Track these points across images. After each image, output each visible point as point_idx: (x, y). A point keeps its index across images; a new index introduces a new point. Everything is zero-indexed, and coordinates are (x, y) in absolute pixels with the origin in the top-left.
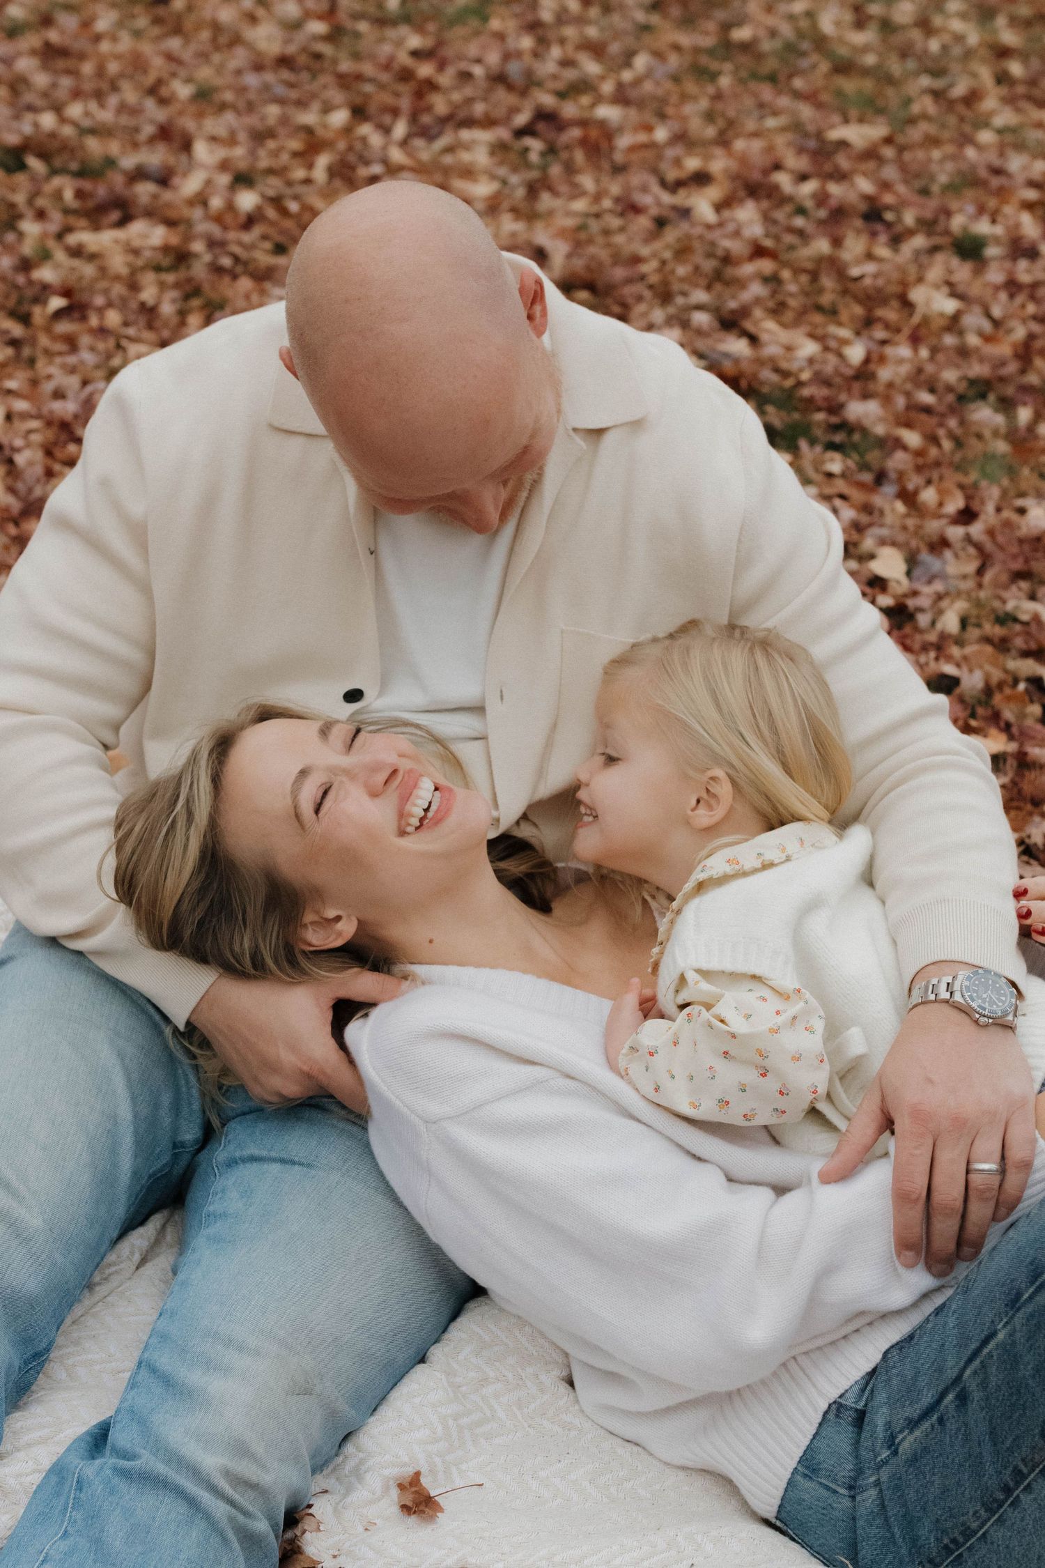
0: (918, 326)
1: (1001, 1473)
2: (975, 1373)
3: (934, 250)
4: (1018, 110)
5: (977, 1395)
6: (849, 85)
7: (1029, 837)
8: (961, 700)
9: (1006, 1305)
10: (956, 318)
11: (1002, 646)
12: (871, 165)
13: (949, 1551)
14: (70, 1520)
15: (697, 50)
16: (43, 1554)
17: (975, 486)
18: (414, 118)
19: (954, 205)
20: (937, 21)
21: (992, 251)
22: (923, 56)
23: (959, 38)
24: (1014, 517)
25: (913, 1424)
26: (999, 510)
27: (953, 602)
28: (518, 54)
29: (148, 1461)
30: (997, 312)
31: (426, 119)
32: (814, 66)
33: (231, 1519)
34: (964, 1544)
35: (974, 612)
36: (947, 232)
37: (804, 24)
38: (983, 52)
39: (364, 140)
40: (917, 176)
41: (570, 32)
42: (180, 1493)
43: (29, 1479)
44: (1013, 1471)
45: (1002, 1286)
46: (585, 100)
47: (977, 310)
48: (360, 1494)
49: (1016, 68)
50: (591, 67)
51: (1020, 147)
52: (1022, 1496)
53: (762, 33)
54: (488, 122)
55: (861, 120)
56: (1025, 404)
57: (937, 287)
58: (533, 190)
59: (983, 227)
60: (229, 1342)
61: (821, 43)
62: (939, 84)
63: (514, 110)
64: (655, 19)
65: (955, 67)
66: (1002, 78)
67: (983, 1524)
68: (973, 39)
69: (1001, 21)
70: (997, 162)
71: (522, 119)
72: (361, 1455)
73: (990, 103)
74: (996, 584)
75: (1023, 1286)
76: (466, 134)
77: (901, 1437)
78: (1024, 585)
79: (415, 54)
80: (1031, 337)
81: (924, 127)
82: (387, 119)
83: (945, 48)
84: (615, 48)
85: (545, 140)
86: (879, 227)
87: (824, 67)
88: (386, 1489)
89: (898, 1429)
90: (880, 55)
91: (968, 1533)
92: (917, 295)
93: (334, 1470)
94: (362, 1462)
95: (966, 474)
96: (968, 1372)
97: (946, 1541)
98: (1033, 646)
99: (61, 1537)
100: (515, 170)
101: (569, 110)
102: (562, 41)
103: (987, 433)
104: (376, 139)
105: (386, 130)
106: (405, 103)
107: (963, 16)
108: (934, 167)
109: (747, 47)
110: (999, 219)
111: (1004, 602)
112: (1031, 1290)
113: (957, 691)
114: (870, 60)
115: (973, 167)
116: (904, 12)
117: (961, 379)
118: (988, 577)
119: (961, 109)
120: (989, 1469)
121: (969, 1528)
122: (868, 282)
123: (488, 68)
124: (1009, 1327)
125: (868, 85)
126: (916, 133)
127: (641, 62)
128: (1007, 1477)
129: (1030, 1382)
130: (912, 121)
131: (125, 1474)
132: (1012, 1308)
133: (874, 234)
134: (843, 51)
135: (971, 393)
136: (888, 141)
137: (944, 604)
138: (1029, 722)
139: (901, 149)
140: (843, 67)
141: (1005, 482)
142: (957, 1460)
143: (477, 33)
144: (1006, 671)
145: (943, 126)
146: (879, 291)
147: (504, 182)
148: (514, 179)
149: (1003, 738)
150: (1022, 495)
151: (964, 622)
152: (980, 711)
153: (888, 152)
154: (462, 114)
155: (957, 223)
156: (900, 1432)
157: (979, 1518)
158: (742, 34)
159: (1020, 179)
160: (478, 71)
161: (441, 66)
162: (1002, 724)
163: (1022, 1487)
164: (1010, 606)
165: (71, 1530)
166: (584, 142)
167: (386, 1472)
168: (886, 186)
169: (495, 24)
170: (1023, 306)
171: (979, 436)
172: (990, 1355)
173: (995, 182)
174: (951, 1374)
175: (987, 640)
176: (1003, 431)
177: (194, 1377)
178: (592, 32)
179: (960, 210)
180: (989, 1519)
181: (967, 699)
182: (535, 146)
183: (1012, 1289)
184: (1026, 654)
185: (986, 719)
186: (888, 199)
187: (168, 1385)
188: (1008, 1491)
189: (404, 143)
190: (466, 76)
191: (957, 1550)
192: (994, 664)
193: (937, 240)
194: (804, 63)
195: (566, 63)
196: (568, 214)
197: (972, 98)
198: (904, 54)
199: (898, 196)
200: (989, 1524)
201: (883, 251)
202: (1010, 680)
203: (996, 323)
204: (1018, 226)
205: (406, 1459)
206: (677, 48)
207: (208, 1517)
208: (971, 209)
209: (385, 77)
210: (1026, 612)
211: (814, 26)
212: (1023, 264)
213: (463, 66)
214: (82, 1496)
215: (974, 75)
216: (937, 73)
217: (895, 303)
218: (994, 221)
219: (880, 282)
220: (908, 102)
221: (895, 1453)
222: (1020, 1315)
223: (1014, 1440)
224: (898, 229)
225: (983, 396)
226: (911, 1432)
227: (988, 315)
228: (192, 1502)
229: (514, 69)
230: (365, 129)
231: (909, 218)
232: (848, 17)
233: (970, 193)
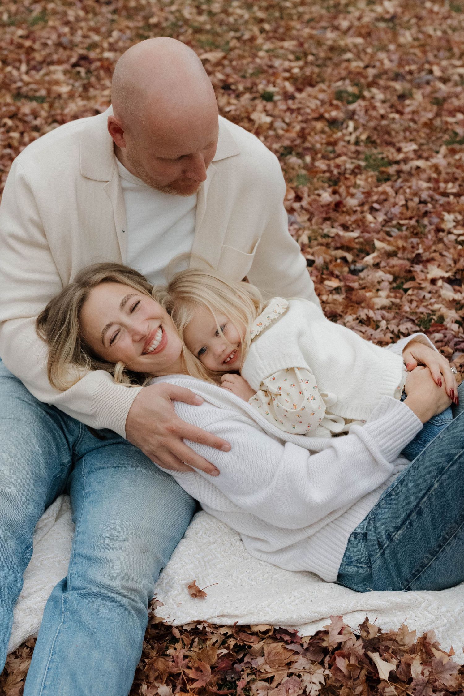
0: (258, 128)
1: (437, 540)
2: (425, 502)
3: (254, 99)
4: (272, 43)
5: (426, 511)
6: (203, 37)
7: (360, 316)
8: (316, 268)
9: (437, 474)
10: (272, 124)
11: (327, 245)
12: (220, 68)
13: (414, 575)
14: (64, 616)
15: (138, 28)
16: (58, 630)
17: (297, 187)
18: (28, 63)
19: (258, 81)
20: (231, 10)
21: (277, 98)
22: (228, 24)
23: (242, 16)
24: (317, 198)
25: (398, 528)
26: (309, 196)
27: (304, 232)
28: (65, 35)
29: (91, 588)
30: (287, 120)
31: (33, 63)
32: (186, 31)
33: (130, 604)
34: (422, 570)
35: (313, 235)
36: (257, 92)
37: (177, 14)
38: (251, 21)
39: (10, 73)
40: (240, 71)
41: (83, 24)
42: (107, 598)
43: (40, 604)
44: (443, 538)
45: (434, 466)
46: (98, 51)
47: (279, 120)
48: (173, 593)
49: (267, 27)
50: (96, 38)
51: (277, 57)
52: (446, 548)
53: (162, 20)
54: (60, 62)
55: (211, 51)
56: (307, 155)
57: (261, 112)
58: (86, 88)
59: (271, 89)
60: (111, 538)
61: (186, 22)
62: (238, 34)
63: (69, 57)
64: (116, 17)
65: (242, 28)
66: (262, 31)
67: (430, 561)
68: (247, 16)
69: (256, 8)
70: (269, 63)
71: (74, 60)
72: (169, 577)
73: (260, 41)
74: (317, 223)
75: (445, 464)
76: (52, 68)
77: (394, 534)
78: (328, 223)
79: (21, 37)
80: (303, 129)
81: (237, 52)
82: (17, 64)
83: (235, 20)
84: (103, 29)
85: (85, 68)
86: (230, 92)
87: (190, 31)
88: (182, 589)
89: (392, 532)
90: (212, 25)
91: (423, 566)
92: (254, 116)
93: (159, 585)
94: (171, 580)
95: (293, 183)
96: (422, 502)
97: (414, 571)
98: (339, 245)
99: (63, 623)
100: (76, 80)
101: (92, 55)
102: (81, 28)
103: (296, 167)
104: (15, 73)
105: (18, 69)
106: (23, 57)
107: (240, 7)
108: (245, 67)
109: (157, 25)
110: (277, 85)
111: (323, 230)
112: (448, 466)
113: (315, 265)
114: (208, 27)
115: (260, 66)
116: (216, 7)
117: (281, 147)
118: (314, 221)
119: (248, 43)
120: (432, 539)
121: (424, 563)
122: (233, 113)
123: (53, 41)
124: (439, 482)
125: (209, 37)
126: (234, 54)
127: (115, 34)
128: (440, 541)
129: (450, 501)
130: (232, 49)
131: (83, 595)
132: (440, 474)
133: (229, 95)
134: (196, 24)
135: (285, 152)
136: (225, 58)
137: (300, 232)
138: (345, 274)
139: (231, 61)
140: (198, 31)
141: (309, 185)
142: (418, 538)
143: (44, 28)
144: (331, 256)
145: (244, 51)
146: (239, 116)
147: (73, 86)
148: (77, 84)
149: (337, 281)
150: (317, 189)
151: (310, 238)
152: (325, 272)
153: (226, 62)
154: (49, 60)
155: (261, 87)
156: (393, 532)
157: (428, 559)
158: (153, 20)
159: (281, 69)
160: (50, 42)
161: (34, 41)
162: (335, 276)
163: (446, 544)
164: (326, 231)
165: (66, 620)
166: (102, 67)
167: (182, 582)
168: (228, 76)
169: (51, 23)
170: (297, 117)
171: (293, 169)
172: (432, 494)
173: (271, 71)
174: (413, 504)
175: (322, 245)
176: (302, 165)
177: (100, 554)
178: (92, 24)
179: (260, 83)
180: (433, 559)
181: (318, 268)
182: (82, 71)
183: (439, 467)
184: (337, 248)
185: (327, 275)
186: (231, 80)
187: (90, 560)
188: (440, 546)
189: (27, 73)
190: (45, 45)
191: (418, 574)
192: (327, 253)
193: (254, 95)
194: (182, 30)
195: (85, 37)
196: (103, 96)
197: (253, 39)
198: (221, 24)
199: (235, 79)
200: (432, 561)
201: (234, 101)
202: (334, 259)
203: (288, 124)
204: (284, 87)
205: (188, 576)
206: (128, 27)
207: (121, 605)
208: (264, 82)
209: (12, 48)
210: (333, 233)
211: (182, 15)
212: (290, 102)
213: (43, 40)
214: (67, 605)
215: (251, 30)
216: (237, 30)
217: (246, 120)
218: (274, 86)
219: (238, 112)
220: (228, 43)
221: (392, 540)
222: (445, 476)
223: (443, 525)
224: (238, 92)
225: (290, 153)
226: (398, 531)
227: (284, 121)
228: (113, 600)
229: (64, 40)
230: (9, 69)
231: (241, 88)
232: (194, 11)
233: (262, 76)
